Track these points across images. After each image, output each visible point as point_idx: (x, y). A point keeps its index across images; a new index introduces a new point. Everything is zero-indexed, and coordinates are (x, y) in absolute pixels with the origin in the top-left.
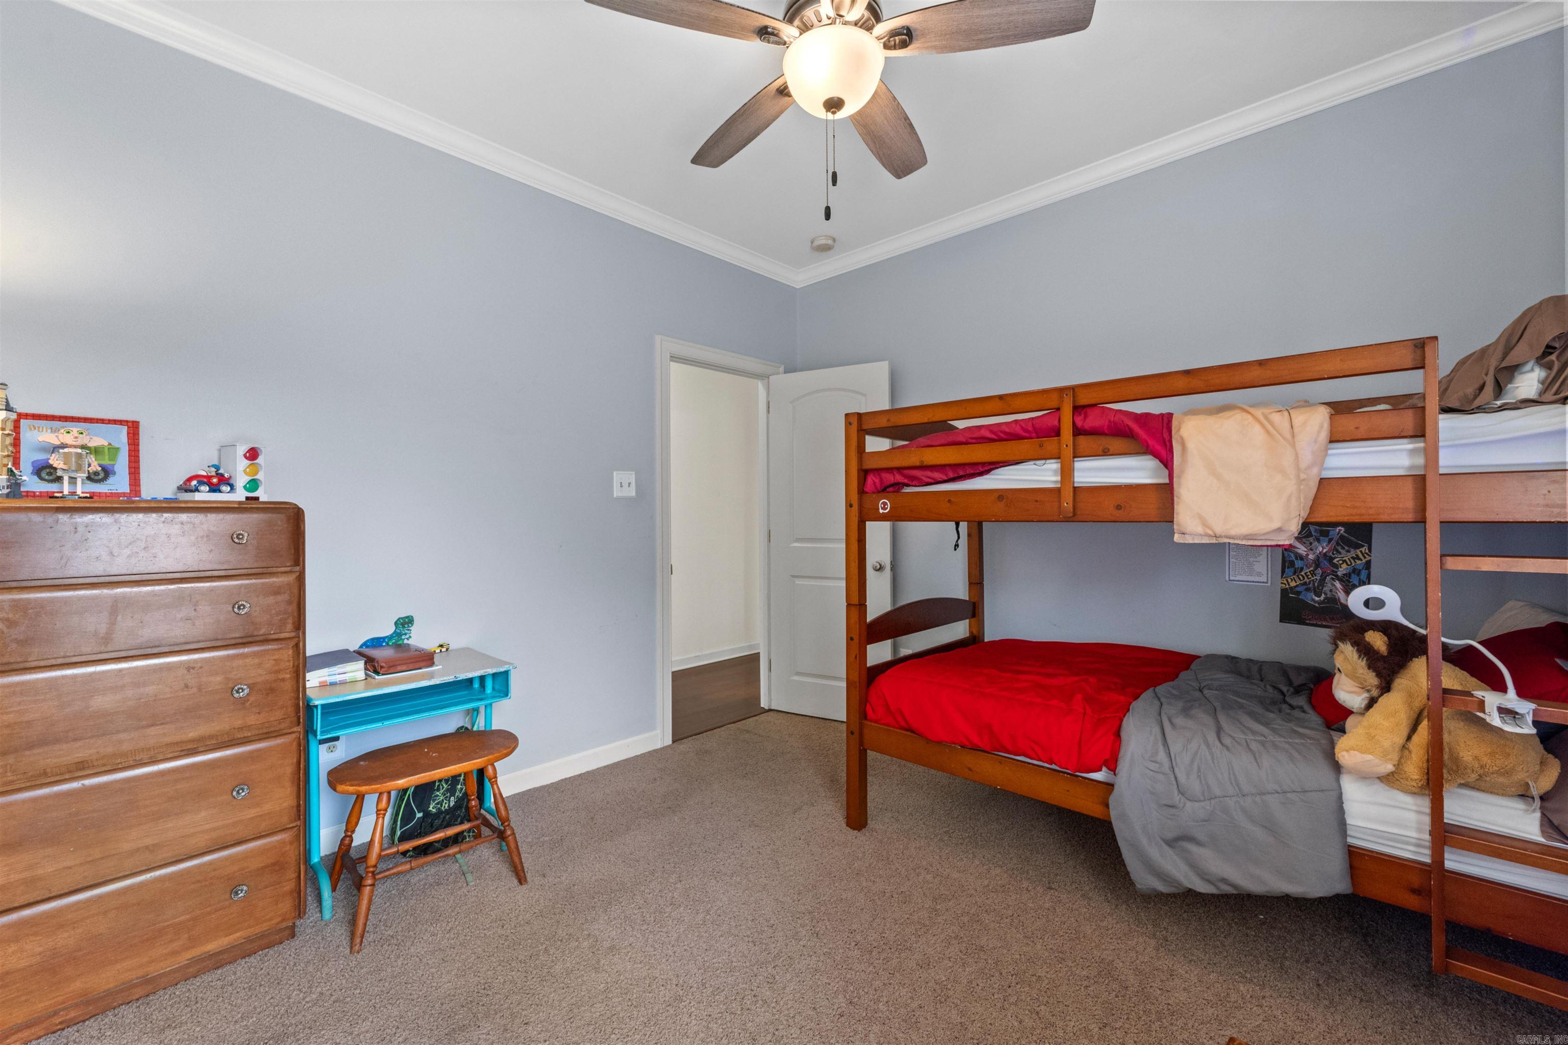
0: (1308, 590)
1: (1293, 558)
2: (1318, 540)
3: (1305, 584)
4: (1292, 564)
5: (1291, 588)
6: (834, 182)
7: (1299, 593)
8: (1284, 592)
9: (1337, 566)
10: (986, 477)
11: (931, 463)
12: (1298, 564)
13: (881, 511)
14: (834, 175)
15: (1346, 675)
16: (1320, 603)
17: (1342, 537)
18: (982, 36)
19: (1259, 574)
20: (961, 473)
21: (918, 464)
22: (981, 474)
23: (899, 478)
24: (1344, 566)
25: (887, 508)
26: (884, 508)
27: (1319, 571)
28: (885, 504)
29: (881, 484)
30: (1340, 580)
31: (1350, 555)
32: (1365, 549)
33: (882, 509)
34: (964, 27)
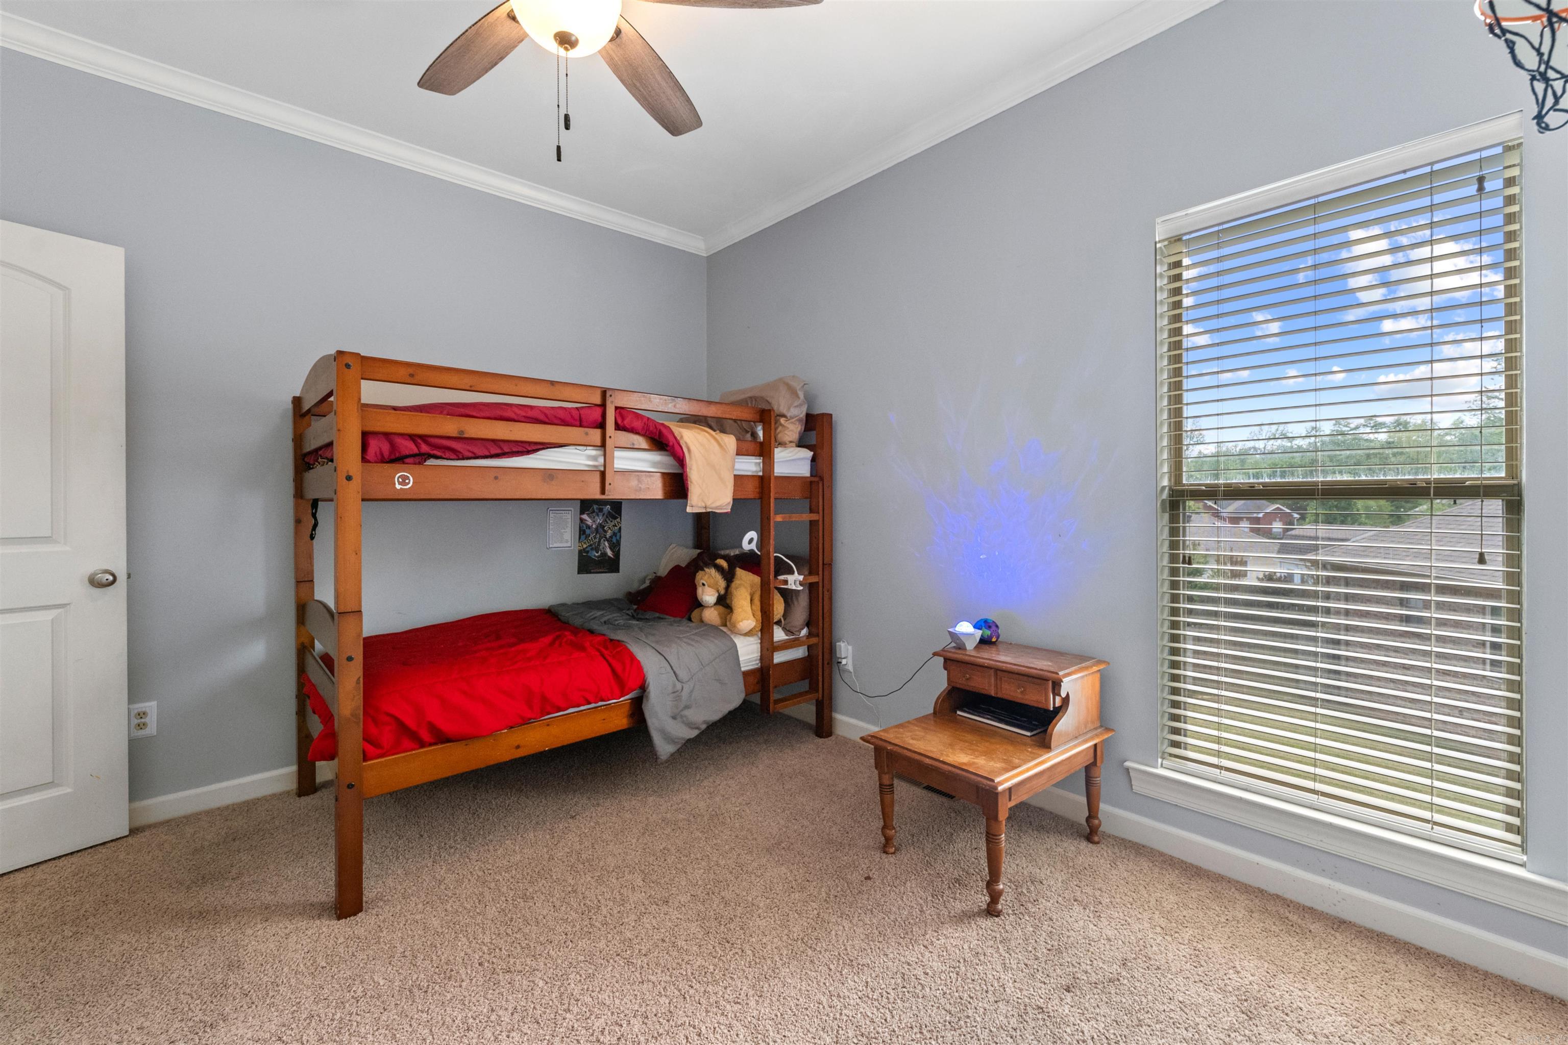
0: (592, 549)
1: (585, 528)
2: (598, 515)
3: (591, 545)
4: (584, 532)
5: (584, 549)
6: (567, 127)
7: (588, 552)
8: (580, 552)
9: (606, 532)
10: (531, 456)
11: (473, 436)
12: (588, 531)
13: (398, 487)
14: (567, 118)
15: (709, 586)
16: (598, 557)
17: (609, 512)
18: (638, 85)
19: (567, 541)
20: (507, 450)
21: (455, 434)
22: (528, 452)
23: (425, 448)
24: (610, 531)
25: (408, 483)
26: (403, 483)
27: (598, 536)
28: (405, 478)
29: (391, 453)
30: (608, 541)
31: (613, 524)
32: (618, 520)
33: (400, 483)
34: (640, 70)
